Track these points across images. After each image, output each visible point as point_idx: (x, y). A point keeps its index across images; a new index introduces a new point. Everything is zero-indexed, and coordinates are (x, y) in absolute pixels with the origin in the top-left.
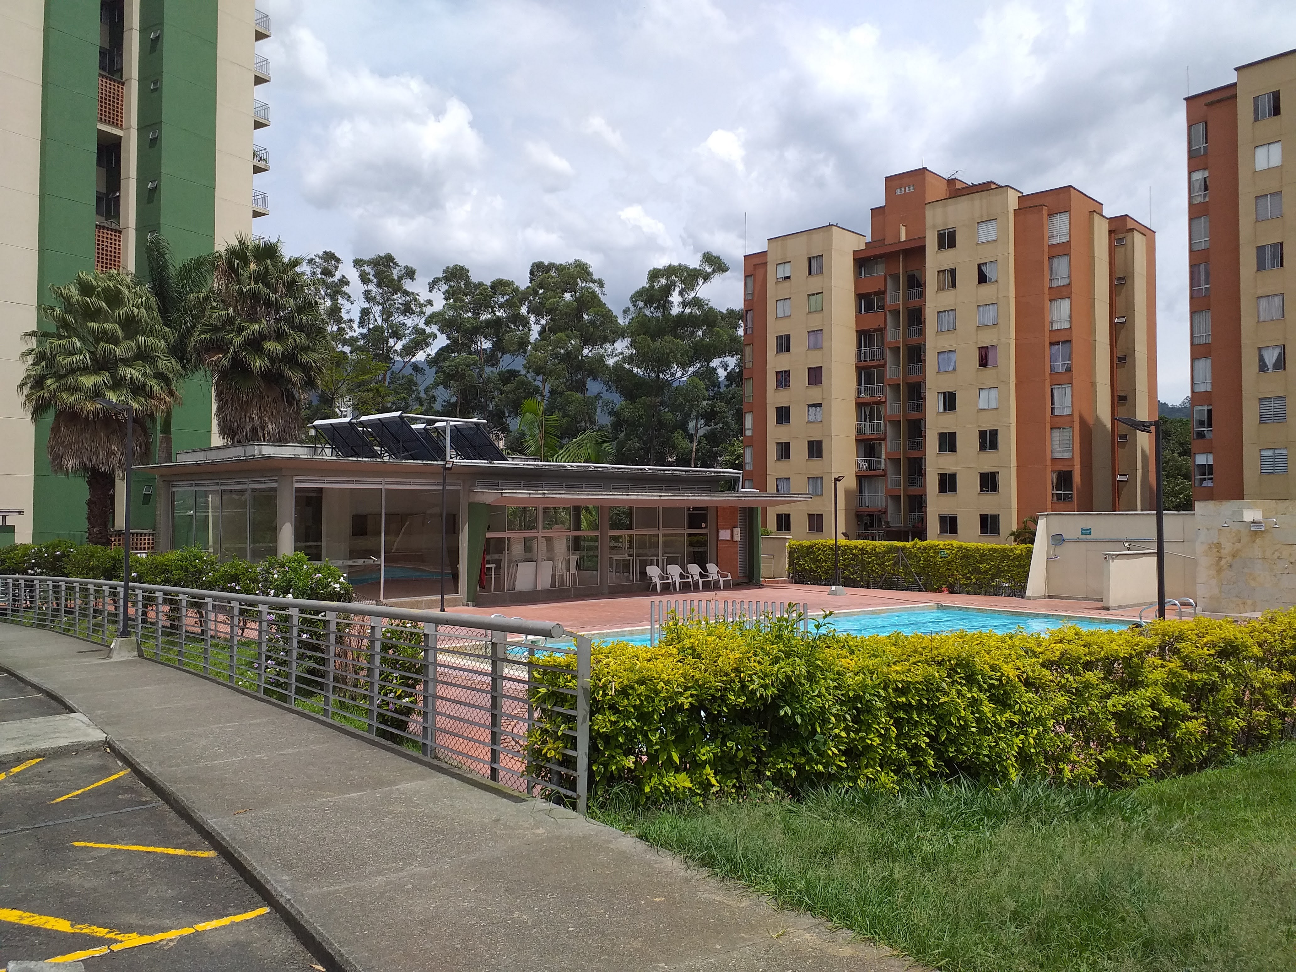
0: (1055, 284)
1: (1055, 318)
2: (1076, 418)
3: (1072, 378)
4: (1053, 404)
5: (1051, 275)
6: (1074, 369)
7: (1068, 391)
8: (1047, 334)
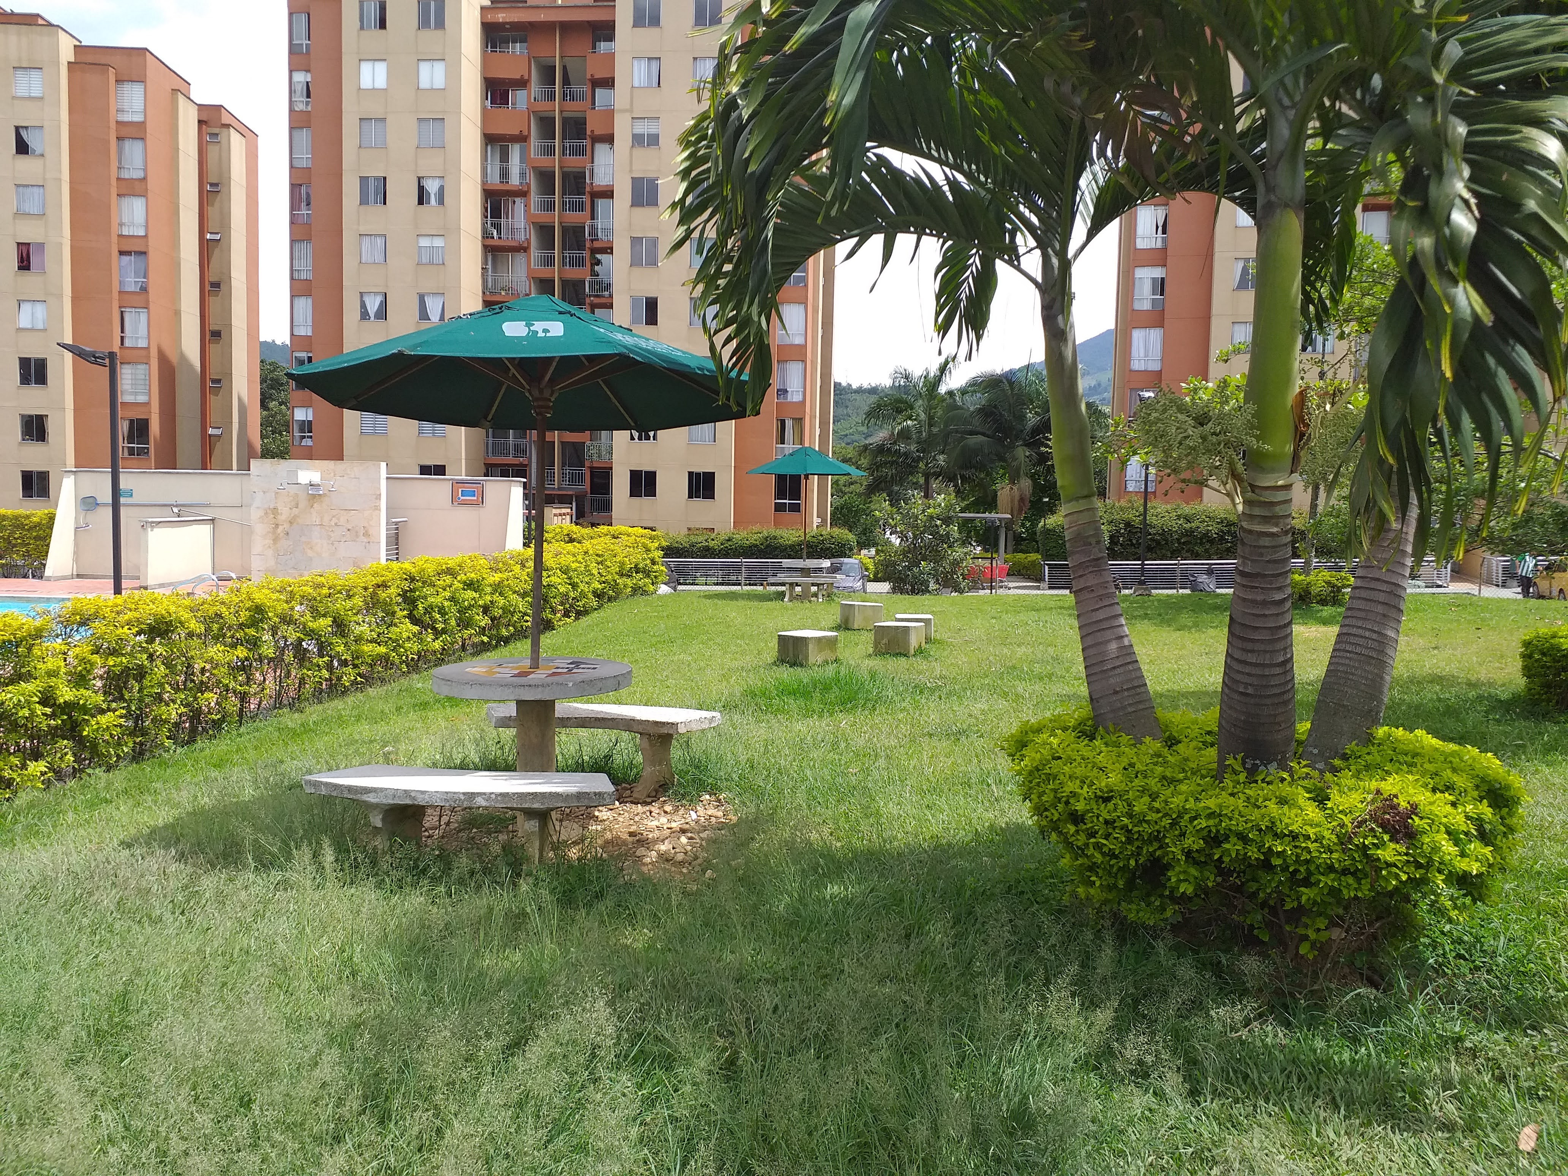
0: (125, 175)
1: (125, 220)
2: (154, 353)
3: (148, 302)
4: (122, 332)
5: (120, 162)
6: (150, 290)
7: (143, 317)
8: (114, 239)
